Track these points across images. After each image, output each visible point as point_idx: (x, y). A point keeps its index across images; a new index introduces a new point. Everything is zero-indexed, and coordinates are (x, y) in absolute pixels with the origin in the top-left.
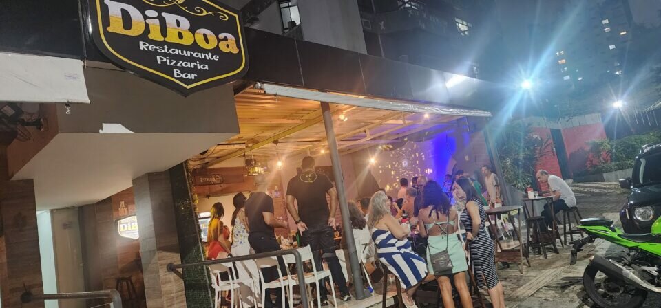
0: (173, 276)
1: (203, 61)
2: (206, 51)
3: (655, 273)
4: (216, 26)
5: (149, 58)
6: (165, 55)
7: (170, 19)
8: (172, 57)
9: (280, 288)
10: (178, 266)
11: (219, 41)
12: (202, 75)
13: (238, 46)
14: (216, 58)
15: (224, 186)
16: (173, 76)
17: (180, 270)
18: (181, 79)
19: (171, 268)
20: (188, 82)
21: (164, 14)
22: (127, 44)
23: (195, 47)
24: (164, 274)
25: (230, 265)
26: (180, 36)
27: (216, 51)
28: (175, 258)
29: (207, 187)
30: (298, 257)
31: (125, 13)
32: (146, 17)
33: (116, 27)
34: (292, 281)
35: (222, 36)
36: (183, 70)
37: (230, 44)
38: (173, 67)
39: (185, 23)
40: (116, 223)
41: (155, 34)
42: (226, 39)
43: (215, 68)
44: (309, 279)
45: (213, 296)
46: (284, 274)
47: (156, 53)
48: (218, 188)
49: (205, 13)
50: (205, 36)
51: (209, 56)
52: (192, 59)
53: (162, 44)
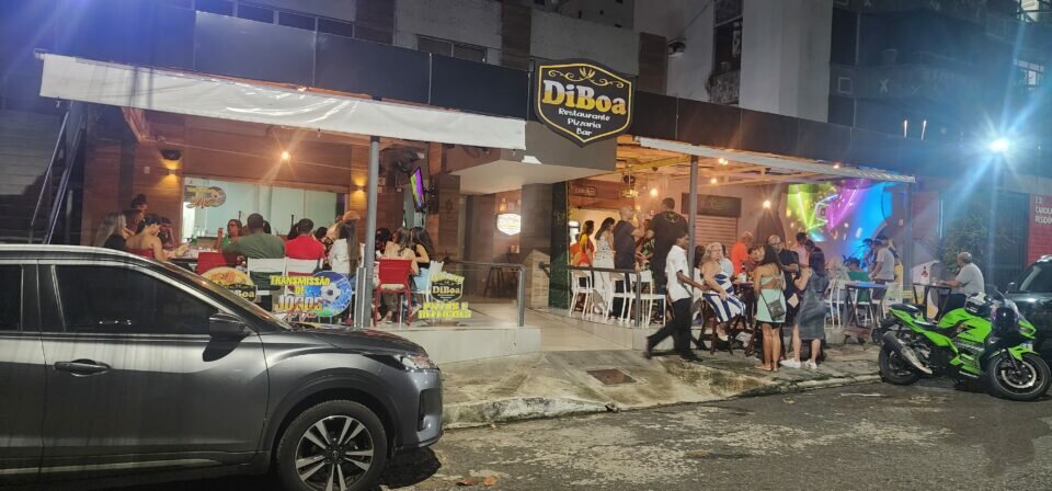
0: (542, 273)
1: (598, 121)
2: (601, 114)
3: (927, 356)
4: (613, 92)
5: (562, 120)
6: (573, 117)
7: (582, 89)
8: (578, 119)
9: (622, 299)
10: (547, 266)
11: (613, 104)
12: (595, 132)
13: (626, 109)
14: (608, 118)
15: (597, 200)
16: (575, 132)
17: (548, 269)
18: (580, 135)
19: (542, 266)
20: (585, 137)
21: (578, 87)
22: (551, 110)
23: (595, 111)
24: (536, 270)
25: (588, 273)
26: (586, 103)
27: (609, 113)
28: (546, 259)
29: (580, 198)
30: (639, 278)
31: (554, 88)
32: (566, 90)
33: (548, 99)
34: (632, 296)
35: (615, 101)
36: (584, 128)
37: (621, 107)
38: (576, 127)
39: (591, 92)
40: (497, 217)
41: (570, 103)
42: (618, 103)
43: (606, 126)
44: (644, 297)
45: (571, 298)
46: (628, 290)
47: (568, 116)
48: (590, 201)
49: (607, 83)
50: (603, 101)
51: (603, 118)
52: (590, 120)
53: (572, 109)
